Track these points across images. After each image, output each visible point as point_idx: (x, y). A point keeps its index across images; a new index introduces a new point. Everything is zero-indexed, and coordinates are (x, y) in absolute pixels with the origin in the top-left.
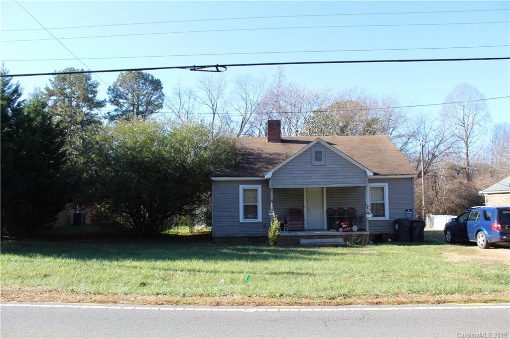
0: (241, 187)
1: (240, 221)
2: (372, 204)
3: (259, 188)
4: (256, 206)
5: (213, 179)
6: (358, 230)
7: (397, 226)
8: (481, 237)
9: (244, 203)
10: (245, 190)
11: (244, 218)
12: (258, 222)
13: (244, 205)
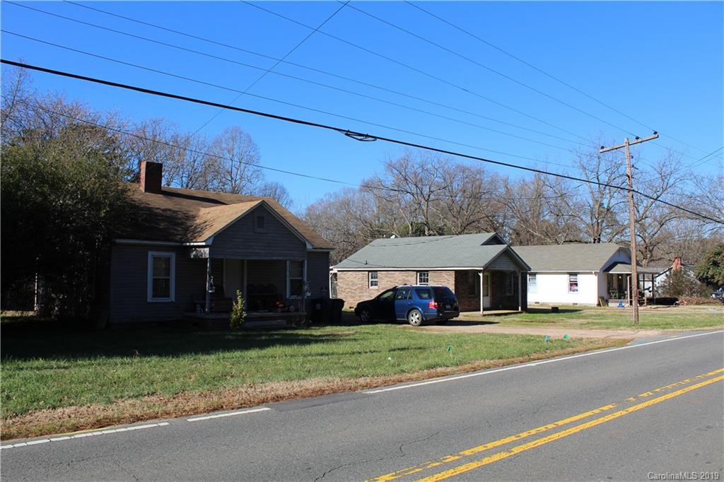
0: (150, 253)
1: (149, 300)
2: (291, 280)
3: (173, 256)
4: (167, 281)
5: (118, 241)
6: (282, 312)
7: (318, 306)
8: (414, 315)
9: (153, 276)
10: (155, 258)
11: (153, 297)
12: (170, 301)
13: (153, 279)
